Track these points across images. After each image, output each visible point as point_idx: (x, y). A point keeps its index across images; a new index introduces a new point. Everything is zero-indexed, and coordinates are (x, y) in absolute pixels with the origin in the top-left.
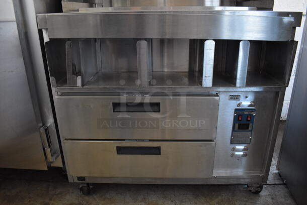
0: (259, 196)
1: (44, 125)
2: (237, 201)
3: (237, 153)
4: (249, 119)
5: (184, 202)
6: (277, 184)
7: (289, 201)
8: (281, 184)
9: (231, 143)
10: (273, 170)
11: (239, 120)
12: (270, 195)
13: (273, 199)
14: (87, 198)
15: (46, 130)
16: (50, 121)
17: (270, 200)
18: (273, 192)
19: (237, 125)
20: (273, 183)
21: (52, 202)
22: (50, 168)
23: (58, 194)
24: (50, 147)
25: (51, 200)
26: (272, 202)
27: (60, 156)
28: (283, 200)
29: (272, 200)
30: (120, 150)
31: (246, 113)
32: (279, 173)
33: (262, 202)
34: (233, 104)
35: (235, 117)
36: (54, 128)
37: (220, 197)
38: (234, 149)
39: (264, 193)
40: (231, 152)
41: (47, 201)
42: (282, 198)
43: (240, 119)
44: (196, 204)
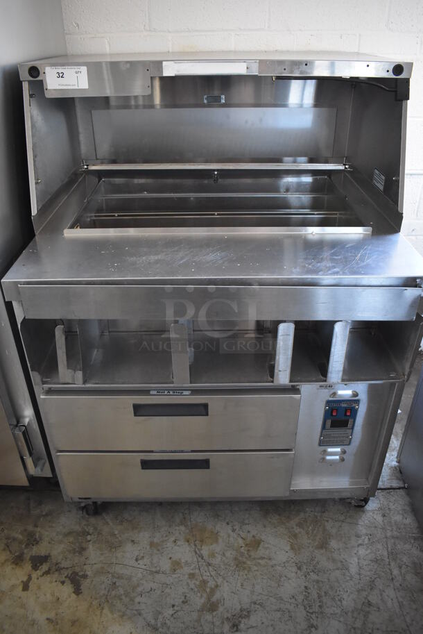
0: (363, 512)
1: (18, 422)
2: (327, 521)
3: (328, 458)
4: (348, 414)
5: (246, 524)
6: (394, 489)
7: (409, 520)
8: (399, 488)
9: (320, 445)
10: (391, 459)
11: (332, 415)
12: (380, 509)
13: (384, 516)
14: (93, 520)
15: (24, 433)
16: (28, 413)
17: (379, 518)
18: (385, 503)
19: (329, 422)
20: (388, 486)
21: (39, 529)
22: (31, 479)
23: (47, 515)
24: (31, 454)
25: (36, 526)
26: (383, 521)
27: (47, 464)
28: (398, 518)
29: (382, 518)
30: (146, 465)
31: (344, 405)
32: (399, 467)
33: (366, 522)
34: (325, 395)
35: (326, 412)
36: (35, 426)
37: (302, 515)
38: (325, 452)
39: (372, 505)
40: (321, 456)
41: (30, 528)
42: (399, 513)
43: (334, 414)
44: (265, 527)
